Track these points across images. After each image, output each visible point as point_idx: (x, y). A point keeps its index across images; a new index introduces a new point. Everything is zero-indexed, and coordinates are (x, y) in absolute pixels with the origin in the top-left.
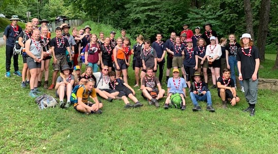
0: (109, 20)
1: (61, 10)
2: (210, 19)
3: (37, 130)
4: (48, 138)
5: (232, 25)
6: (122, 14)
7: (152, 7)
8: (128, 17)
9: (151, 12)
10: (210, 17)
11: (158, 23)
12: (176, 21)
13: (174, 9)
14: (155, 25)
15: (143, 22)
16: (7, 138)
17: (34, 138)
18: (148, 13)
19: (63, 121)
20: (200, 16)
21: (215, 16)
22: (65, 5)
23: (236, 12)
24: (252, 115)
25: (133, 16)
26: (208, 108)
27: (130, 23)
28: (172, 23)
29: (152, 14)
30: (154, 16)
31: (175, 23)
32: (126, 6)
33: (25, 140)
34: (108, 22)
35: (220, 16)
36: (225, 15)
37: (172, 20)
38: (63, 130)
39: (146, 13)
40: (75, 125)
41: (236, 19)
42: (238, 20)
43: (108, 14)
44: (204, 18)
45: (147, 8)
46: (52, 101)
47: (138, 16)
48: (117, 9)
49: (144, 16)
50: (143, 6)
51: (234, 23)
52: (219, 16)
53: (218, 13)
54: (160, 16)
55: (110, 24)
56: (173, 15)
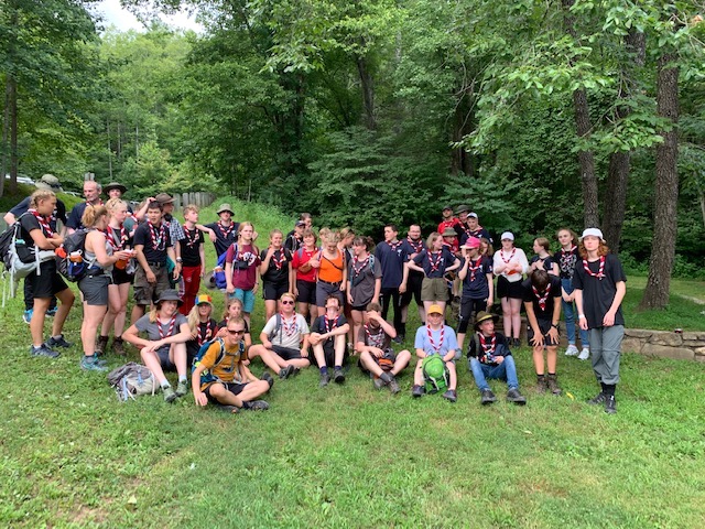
0: (274, 196)
1: (164, 171)
2: (492, 198)
3: (114, 452)
4: (140, 473)
5: (539, 212)
6: (301, 183)
7: (367, 169)
8: (315, 190)
9: (365, 180)
10: (493, 193)
11: (381, 204)
12: (418, 201)
13: (415, 175)
14: (375, 209)
15: (347, 202)
16: (38, 474)
17: (106, 474)
18: (359, 183)
19: (176, 428)
20: (470, 192)
21: (503, 193)
22: (173, 161)
23: (547, 186)
24: (610, 411)
25: (325, 188)
26: (511, 395)
27: (318, 202)
28: (411, 205)
29: (368, 184)
30: (372, 190)
31: (418, 205)
32: (310, 166)
33: (83, 478)
34: (271, 200)
35: (514, 192)
36: (523, 191)
37: (412, 198)
38: (177, 451)
39: (355, 183)
40: (206, 437)
41: (546, 199)
42: (551, 201)
43: (271, 183)
44: (480, 195)
45: (356, 171)
46: (148, 380)
47: (337, 187)
48: (291, 171)
49: (351, 188)
50: (348, 167)
51: (542, 208)
52: (511, 191)
53: (510, 186)
54: (384, 189)
55: (274, 204)
56: (414, 187)
